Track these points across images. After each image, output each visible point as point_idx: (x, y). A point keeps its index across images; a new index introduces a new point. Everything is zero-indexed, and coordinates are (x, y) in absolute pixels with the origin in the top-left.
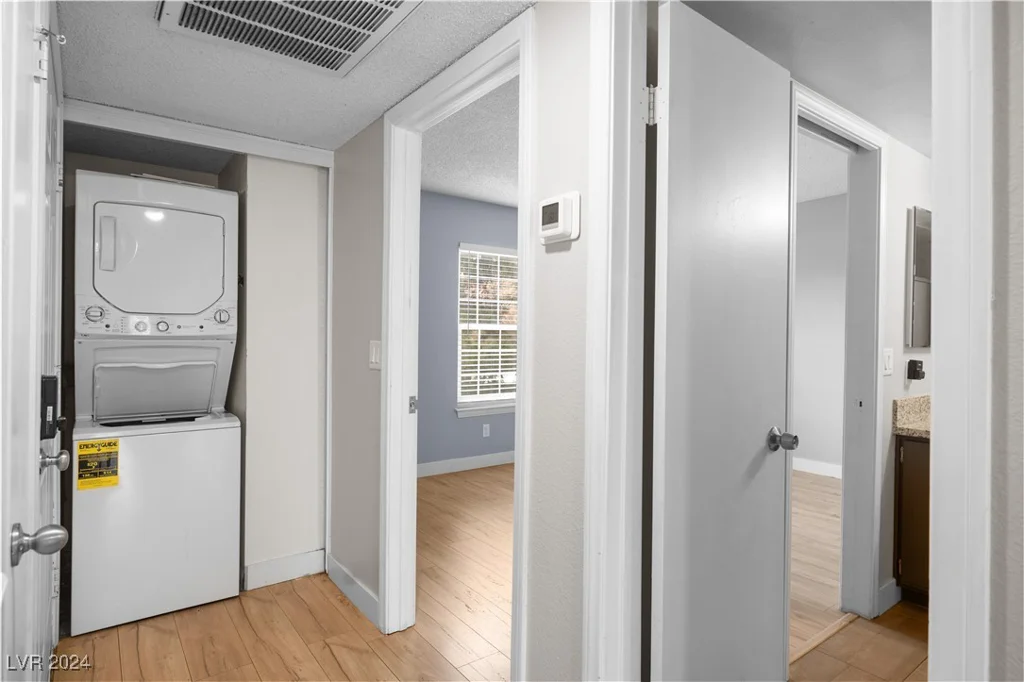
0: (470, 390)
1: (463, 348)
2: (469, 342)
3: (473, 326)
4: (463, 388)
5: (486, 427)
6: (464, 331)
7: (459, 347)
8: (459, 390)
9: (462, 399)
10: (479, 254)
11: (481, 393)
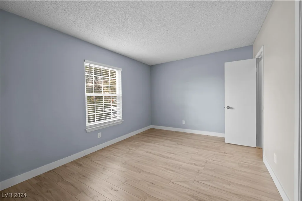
0: (91, 120)
1: (88, 103)
2: (90, 101)
3: (92, 95)
4: (89, 120)
5: (99, 134)
6: (88, 97)
7: (86, 103)
8: (87, 121)
9: (88, 124)
10: (94, 66)
11: (97, 121)
